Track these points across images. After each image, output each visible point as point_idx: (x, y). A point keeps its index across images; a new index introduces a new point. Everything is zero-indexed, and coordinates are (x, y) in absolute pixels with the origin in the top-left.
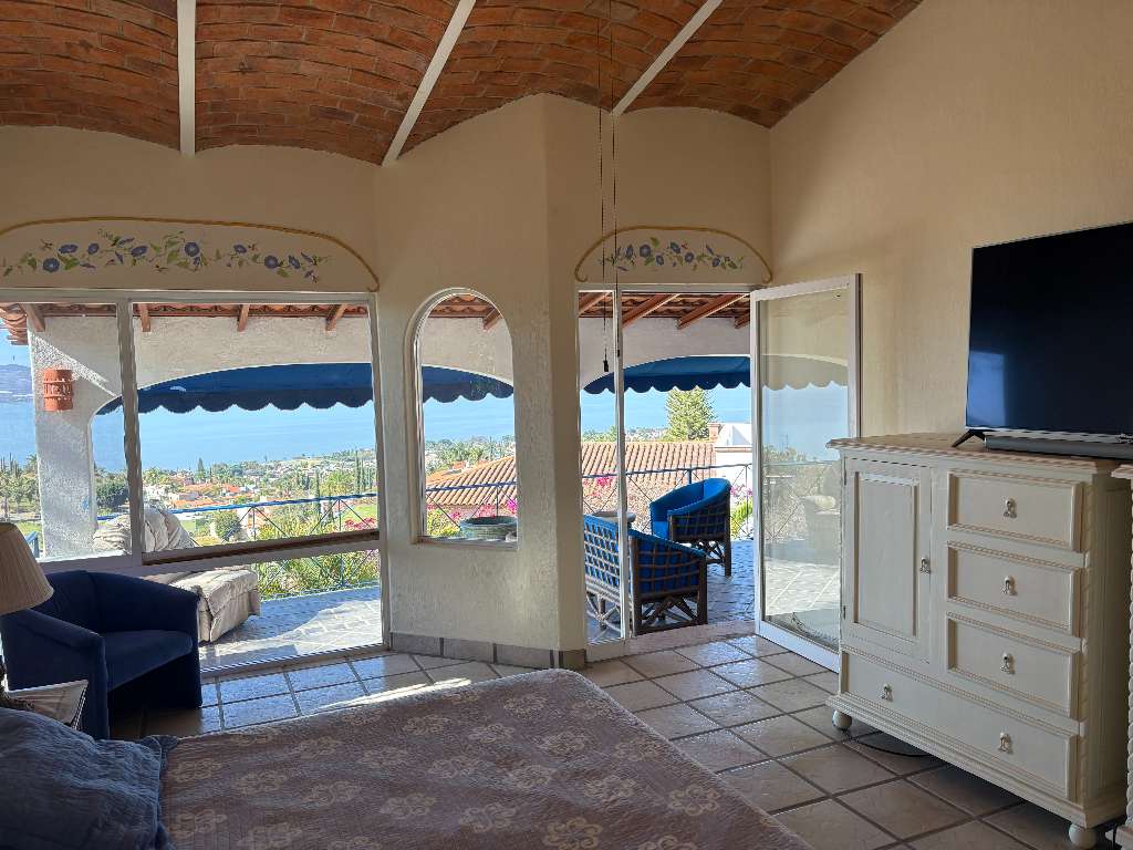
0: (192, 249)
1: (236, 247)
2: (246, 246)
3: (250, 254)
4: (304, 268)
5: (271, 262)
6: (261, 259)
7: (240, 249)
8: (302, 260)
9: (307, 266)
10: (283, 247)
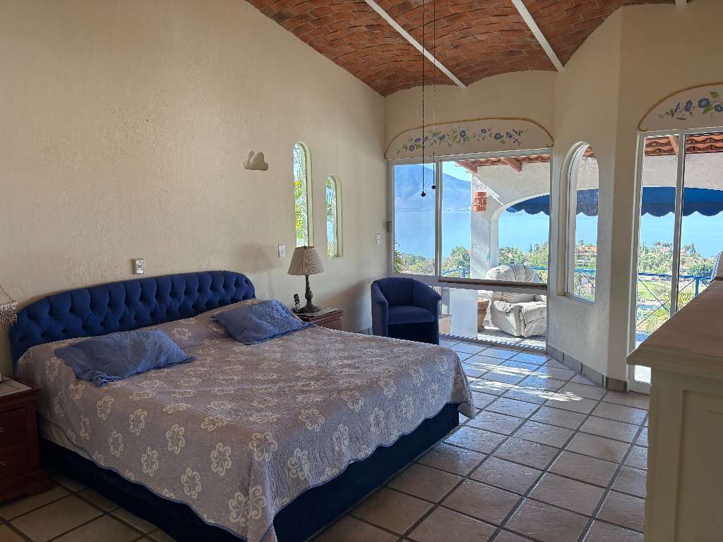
0: (463, 134)
1: (482, 131)
2: (486, 129)
3: (488, 133)
4: (514, 138)
5: (498, 136)
6: (493, 135)
7: (483, 131)
8: (512, 133)
9: (516, 136)
10: (504, 127)
